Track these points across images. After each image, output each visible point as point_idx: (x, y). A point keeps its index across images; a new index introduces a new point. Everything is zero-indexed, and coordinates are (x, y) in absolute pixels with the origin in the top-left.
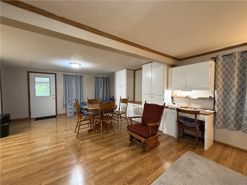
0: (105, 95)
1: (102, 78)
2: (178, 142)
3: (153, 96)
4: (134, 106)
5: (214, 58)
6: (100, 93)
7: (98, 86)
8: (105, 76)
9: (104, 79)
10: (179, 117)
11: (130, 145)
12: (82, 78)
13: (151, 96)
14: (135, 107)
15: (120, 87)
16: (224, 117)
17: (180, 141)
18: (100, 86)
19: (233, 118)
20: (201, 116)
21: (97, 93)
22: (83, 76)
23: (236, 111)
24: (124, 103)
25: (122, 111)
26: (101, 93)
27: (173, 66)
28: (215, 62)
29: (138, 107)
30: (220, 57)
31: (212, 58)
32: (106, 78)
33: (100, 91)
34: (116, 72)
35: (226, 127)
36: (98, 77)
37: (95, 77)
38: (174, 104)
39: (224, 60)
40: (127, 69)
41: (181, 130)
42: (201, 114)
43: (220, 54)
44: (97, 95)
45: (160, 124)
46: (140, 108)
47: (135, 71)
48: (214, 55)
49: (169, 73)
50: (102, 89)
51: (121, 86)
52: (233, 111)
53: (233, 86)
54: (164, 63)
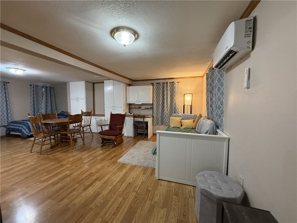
0: (49, 110)
1: (43, 87)
2: (135, 138)
3: (115, 108)
4: (96, 119)
5: (152, 84)
6: (41, 107)
7: (38, 98)
8: (48, 85)
9: (47, 88)
10: (134, 122)
11: (102, 146)
12: (7, 85)
13: (113, 108)
14: (98, 120)
15: (77, 100)
16: (157, 119)
17: (136, 138)
18: (40, 98)
19: (160, 119)
20: (146, 119)
21: (37, 108)
22: (9, 83)
23: (161, 114)
24: (88, 116)
25: (85, 124)
26: (43, 107)
27: (130, 85)
28: (153, 86)
29: (100, 119)
30: (155, 84)
31: (151, 83)
32: (50, 87)
33: (41, 104)
34: (69, 82)
35: (158, 124)
36: (36, 86)
37: (31, 85)
38: (131, 113)
39: (157, 86)
40: (85, 81)
41: (136, 130)
42: (146, 118)
43: (155, 82)
44: (37, 110)
45: (123, 126)
46: (103, 120)
47: (94, 83)
48: (152, 82)
49: (127, 89)
50: (44, 102)
51: (77, 98)
52: (160, 115)
53: (160, 101)
54: (123, 83)
